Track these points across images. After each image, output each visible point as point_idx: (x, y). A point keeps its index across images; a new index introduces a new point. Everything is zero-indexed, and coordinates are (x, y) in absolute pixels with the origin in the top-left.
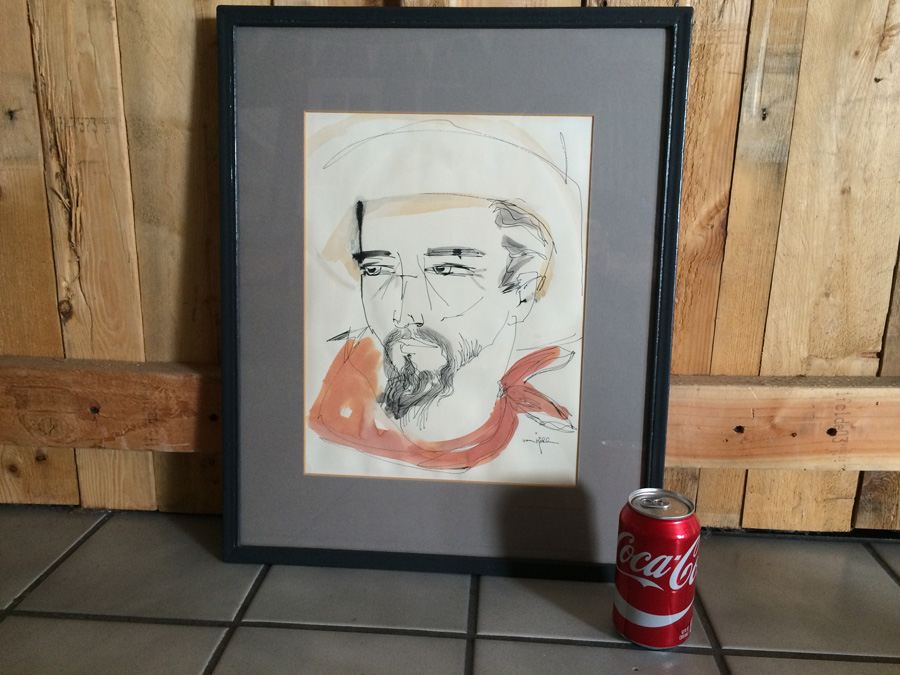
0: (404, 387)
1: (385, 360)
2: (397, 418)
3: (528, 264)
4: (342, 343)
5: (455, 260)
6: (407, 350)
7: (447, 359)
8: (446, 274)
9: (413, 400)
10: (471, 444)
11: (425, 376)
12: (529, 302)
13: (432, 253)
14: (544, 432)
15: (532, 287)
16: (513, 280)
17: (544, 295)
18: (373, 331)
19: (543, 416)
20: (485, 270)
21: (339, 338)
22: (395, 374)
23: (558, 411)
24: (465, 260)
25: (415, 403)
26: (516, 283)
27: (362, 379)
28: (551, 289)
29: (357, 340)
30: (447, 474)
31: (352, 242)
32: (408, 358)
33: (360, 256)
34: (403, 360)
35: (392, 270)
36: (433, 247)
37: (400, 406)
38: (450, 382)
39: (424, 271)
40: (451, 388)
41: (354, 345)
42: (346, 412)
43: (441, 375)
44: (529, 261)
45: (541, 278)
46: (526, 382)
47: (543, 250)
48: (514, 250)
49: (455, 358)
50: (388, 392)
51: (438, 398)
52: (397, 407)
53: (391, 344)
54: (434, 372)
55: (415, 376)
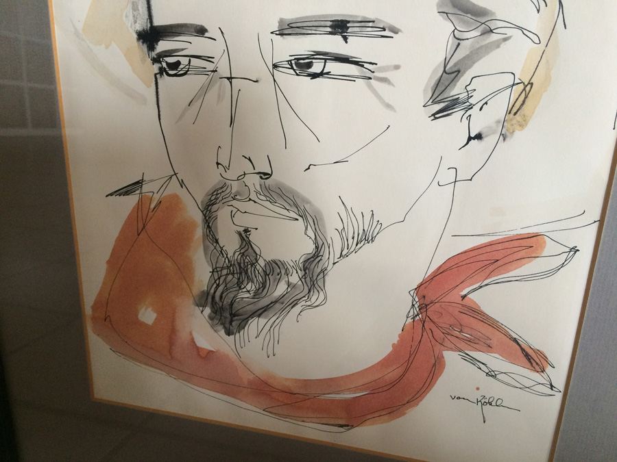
0: (239, 285)
1: (205, 236)
2: (229, 333)
4: (132, 200)
5: (334, 44)
6: (243, 221)
7: (316, 242)
8: (314, 76)
9: (252, 308)
10: (356, 389)
11: (275, 269)
12: (485, 140)
13: (288, 29)
14: (492, 389)
16: (457, 90)
17: (522, 125)
18: (182, 184)
19: (495, 361)
20: (397, 67)
21: (126, 191)
22: (222, 262)
23: (527, 356)
24: (355, 46)
25: (260, 313)
26: (463, 96)
27: (169, 263)
28: (541, 113)
29: (156, 197)
30: (313, 431)
31: (135, 8)
32: (244, 236)
33: (150, 36)
34: (237, 237)
35: (210, 66)
36: (290, 15)
37: (233, 315)
38: (320, 283)
39: (271, 67)
40: (321, 293)
41: (152, 206)
42: (148, 316)
43: (305, 270)
44: (498, 46)
45: (521, 86)
46: (465, 296)
47: (533, 21)
48: (465, 22)
49: (330, 242)
50: (212, 291)
51: (298, 308)
52: (228, 316)
53: (213, 209)
54: (292, 264)
55: (258, 267)
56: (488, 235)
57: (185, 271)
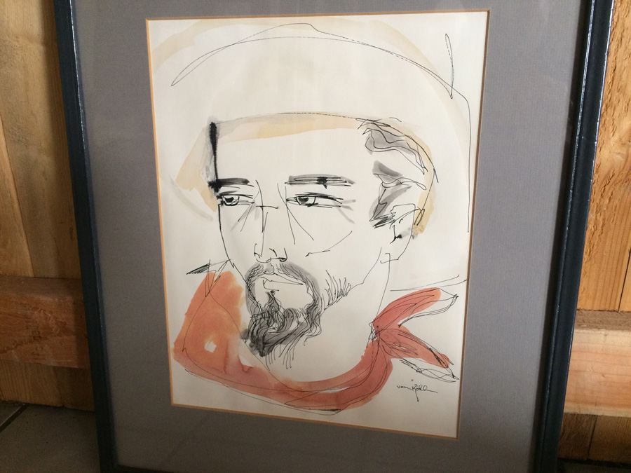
0: (268, 324)
1: (247, 296)
2: (262, 355)
3: (403, 195)
4: (203, 276)
5: (320, 189)
6: (270, 286)
7: (314, 297)
8: (309, 205)
9: (278, 338)
10: (342, 386)
11: (290, 314)
12: (403, 238)
13: (293, 181)
14: (420, 380)
15: (409, 221)
16: (386, 213)
17: (422, 231)
18: (233, 265)
19: (420, 363)
20: (354, 201)
21: (199, 271)
22: (258, 311)
23: (438, 358)
24: (331, 190)
25: (281, 341)
26: (390, 216)
27: (225, 313)
28: (430, 224)
29: (218, 274)
30: (316, 415)
31: (207, 169)
32: (271, 295)
33: (216, 184)
34: (267, 296)
35: (250, 200)
36: (296, 174)
37: (265, 343)
38: (317, 321)
39: (285, 201)
40: (318, 327)
41: (215, 279)
42: (211, 347)
43: (308, 314)
44: (405, 191)
45: (419, 211)
46: (400, 325)
47: (422, 179)
48: (387, 179)
49: (322, 296)
50: (252, 329)
51: (304, 337)
52: (261, 344)
53: (253, 279)
54: (300, 310)
55: (280, 313)
56: (410, 289)
57: (235, 318)
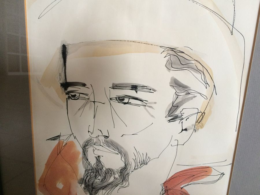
0: (96, 176)
1: (83, 158)
3: (191, 101)
4: (56, 142)
5: (132, 93)
6: (98, 153)
7: (125, 163)
8: (125, 103)
9: (101, 186)
11: (109, 172)
12: (188, 131)
13: (115, 87)
15: (193, 120)
16: (178, 113)
17: (202, 127)
18: (75, 137)
20: (155, 103)
21: (54, 139)
22: (89, 167)
24: (140, 94)
25: (103, 188)
26: (180, 115)
27: (69, 166)
28: (208, 123)
29: (65, 142)
31: (60, 75)
32: (98, 158)
33: (65, 85)
34: (95, 159)
35: (87, 97)
36: (117, 82)
37: (93, 188)
38: (127, 178)
39: (109, 99)
40: (127, 182)
41: (64, 145)
42: (60, 186)
43: (121, 173)
44: (192, 99)
45: (201, 114)
46: (182, 188)
47: (204, 91)
48: (180, 90)
49: (130, 163)
50: (85, 178)
51: (118, 187)
52: (91, 188)
53: (87, 147)
54: (116, 170)
55: (103, 170)
56: (190, 165)
57: (75, 170)
